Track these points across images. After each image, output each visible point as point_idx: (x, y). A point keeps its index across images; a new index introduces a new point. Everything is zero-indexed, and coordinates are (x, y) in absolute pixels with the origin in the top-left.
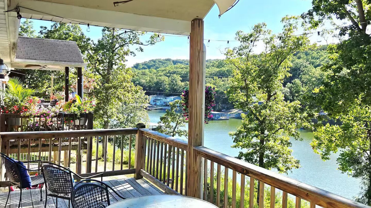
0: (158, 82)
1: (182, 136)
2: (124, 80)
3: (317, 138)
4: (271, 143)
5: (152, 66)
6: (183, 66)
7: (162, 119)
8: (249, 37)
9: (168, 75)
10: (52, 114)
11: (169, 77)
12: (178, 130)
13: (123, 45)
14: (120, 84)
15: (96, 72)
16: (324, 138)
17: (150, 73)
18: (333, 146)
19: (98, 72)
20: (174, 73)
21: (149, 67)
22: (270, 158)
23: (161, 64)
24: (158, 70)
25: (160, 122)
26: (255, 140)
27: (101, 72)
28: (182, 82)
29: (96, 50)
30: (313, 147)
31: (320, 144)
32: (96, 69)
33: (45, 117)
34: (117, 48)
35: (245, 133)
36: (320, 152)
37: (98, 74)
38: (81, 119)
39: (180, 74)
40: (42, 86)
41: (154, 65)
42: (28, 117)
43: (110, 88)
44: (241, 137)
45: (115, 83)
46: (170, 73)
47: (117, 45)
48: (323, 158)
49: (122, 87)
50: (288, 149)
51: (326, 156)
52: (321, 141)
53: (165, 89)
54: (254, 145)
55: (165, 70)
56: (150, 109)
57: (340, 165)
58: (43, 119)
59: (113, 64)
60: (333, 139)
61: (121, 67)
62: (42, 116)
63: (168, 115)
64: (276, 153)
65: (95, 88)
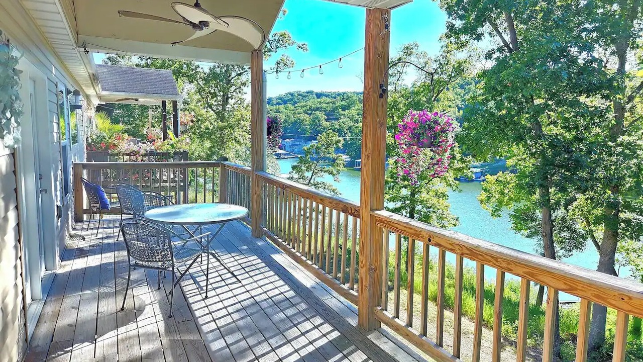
0: (296, 122)
1: (320, 189)
2: (242, 118)
3: (486, 190)
4: (424, 195)
5: (288, 101)
6: (329, 100)
7: (294, 168)
8: (397, 62)
9: (310, 112)
10: (143, 152)
11: (310, 115)
12: (315, 181)
13: (241, 73)
14: (237, 122)
15: (208, 108)
16: (495, 189)
17: (286, 109)
18: (505, 200)
19: (211, 107)
20: (317, 109)
21: (285, 102)
22: (422, 213)
23: (300, 97)
24: (296, 105)
25: (292, 172)
26: (405, 192)
27: (214, 108)
28: (326, 121)
29: (206, 80)
30: (481, 202)
31: (489, 198)
32: (208, 104)
33: (135, 155)
34: (234, 77)
35: (392, 184)
36: (489, 207)
37: (210, 110)
38: (175, 157)
39: (324, 111)
40: (143, 126)
41: (292, 100)
42: (117, 155)
43: (225, 127)
44: (387, 188)
45: (232, 121)
46: (312, 110)
47: (233, 74)
48: (493, 215)
49: (240, 126)
50: (446, 203)
51: (496, 213)
52: (490, 193)
53: (304, 130)
54: (404, 198)
55: (306, 106)
56: (286, 157)
57: (513, 223)
58: (133, 158)
59: (229, 97)
60: (505, 191)
61: (239, 102)
62: (132, 154)
63: (301, 162)
64: (429, 208)
65: (207, 128)
